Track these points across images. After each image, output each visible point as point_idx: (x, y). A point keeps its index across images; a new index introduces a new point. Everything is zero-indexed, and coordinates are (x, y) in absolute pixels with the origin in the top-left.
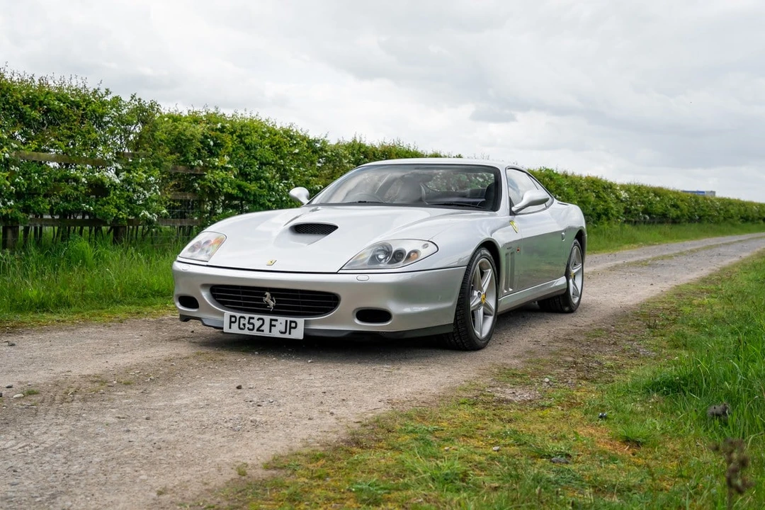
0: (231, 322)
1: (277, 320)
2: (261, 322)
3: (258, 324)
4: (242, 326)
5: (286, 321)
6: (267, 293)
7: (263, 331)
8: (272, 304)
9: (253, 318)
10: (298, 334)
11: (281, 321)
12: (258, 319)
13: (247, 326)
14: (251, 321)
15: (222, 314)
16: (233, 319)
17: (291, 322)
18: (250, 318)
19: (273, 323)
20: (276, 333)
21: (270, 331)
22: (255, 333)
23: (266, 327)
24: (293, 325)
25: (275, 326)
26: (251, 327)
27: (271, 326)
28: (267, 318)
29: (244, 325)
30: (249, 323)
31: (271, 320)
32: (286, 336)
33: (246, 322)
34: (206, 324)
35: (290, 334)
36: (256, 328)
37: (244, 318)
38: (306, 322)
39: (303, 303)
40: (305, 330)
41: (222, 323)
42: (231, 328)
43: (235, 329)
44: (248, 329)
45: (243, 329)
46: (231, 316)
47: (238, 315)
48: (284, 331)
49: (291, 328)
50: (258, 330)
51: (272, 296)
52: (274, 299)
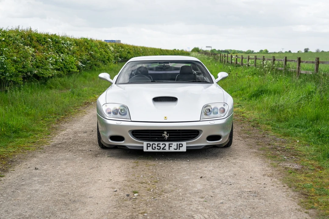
0: (147, 147)
1: (172, 144)
2: (164, 145)
3: (162, 146)
4: (154, 148)
5: (177, 144)
6: (165, 132)
7: (165, 149)
8: (167, 136)
9: (160, 144)
10: (183, 149)
11: (174, 144)
12: (163, 144)
13: (157, 147)
14: (159, 145)
15: (143, 143)
16: (149, 145)
17: (179, 144)
18: (158, 144)
19: (170, 145)
20: (172, 150)
21: (169, 149)
22: (161, 150)
23: (167, 147)
24: (181, 145)
25: (171, 146)
26: (159, 148)
27: (169, 147)
28: (167, 143)
29: (155, 147)
30: (158, 146)
31: (169, 144)
33: (156, 146)
34: (130, 148)
35: (179, 149)
36: (162, 148)
37: (155, 144)
38: (187, 143)
39: (182, 135)
40: (187, 147)
41: (143, 147)
42: (147, 149)
43: (150, 150)
44: (157, 149)
45: (154, 149)
46: (147, 144)
47: (151, 143)
48: (176, 148)
49: (180, 147)
50: (163, 149)
51: (167, 133)
52: (168, 134)
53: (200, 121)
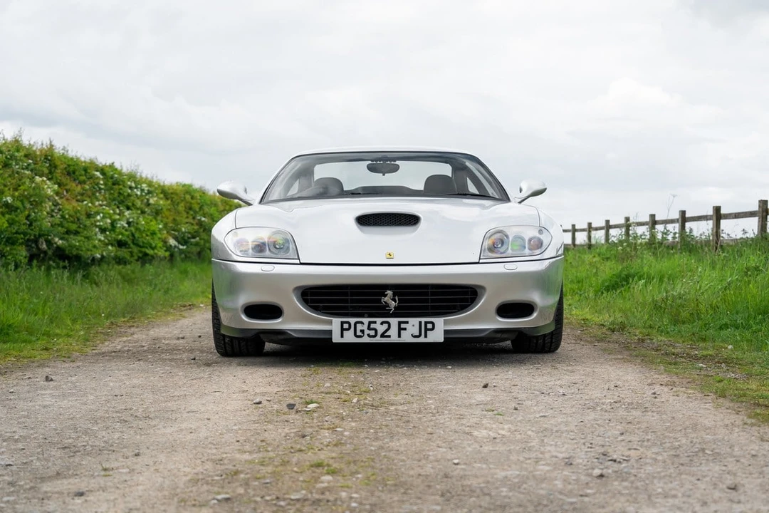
0: (343, 330)
1: (407, 322)
2: (386, 326)
3: (381, 329)
4: (359, 333)
5: (420, 323)
6: (389, 293)
7: (389, 336)
8: (393, 304)
9: (375, 322)
10: (437, 336)
11: (413, 324)
12: (382, 323)
13: (367, 332)
14: (372, 326)
15: (330, 323)
16: (346, 326)
17: (426, 323)
18: (370, 323)
19: (403, 326)
20: (407, 338)
21: (399, 336)
22: (378, 339)
23: (393, 332)
24: (430, 326)
25: (405, 329)
26: (372, 333)
27: (400, 329)
28: (394, 321)
29: (362, 331)
30: (369, 328)
31: (400, 323)
32: (422, 340)
33: (365, 327)
34: (295, 335)
35: (426, 337)
36: (379, 333)
37: (362, 323)
38: (446, 323)
39: (433, 301)
40: (446, 332)
41: (330, 332)
42: (342, 336)
43: (349, 337)
44: (369, 335)
45: (361, 336)
46: (342, 323)
47: (353, 320)
48: (418, 334)
49: (427, 330)
50: (383, 336)
51: (394, 295)
52: (397, 298)
53: (478, 263)
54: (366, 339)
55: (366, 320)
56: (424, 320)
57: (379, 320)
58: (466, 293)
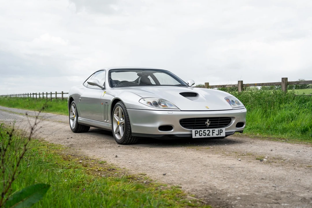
0: (196, 133)
1: (215, 130)
2: (209, 132)
3: (207, 133)
4: (201, 134)
7: (210, 135)
8: (208, 124)
9: (205, 131)
10: (223, 134)
11: (217, 131)
15: (192, 131)
20: (215, 135)
21: (213, 135)
22: (207, 136)
23: (211, 134)
26: (205, 134)
27: (213, 133)
28: (211, 130)
31: (213, 130)
33: (202, 132)
34: (178, 136)
35: (220, 135)
36: (207, 134)
37: (201, 131)
38: (226, 130)
39: (220, 122)
40: (226, 133)
41: (191, 135)
42: (195, 136)
43: (198, 136)
44: (204, 135)
45: (201, 136)
46: (195, 131)
47: (199, 130)
48: (218, 134)
49: (220, 132)
50: (208, 135)
51: (209, 121)
52: (210, 122)
53: (232, 110)
54: (203, 137)
55: (203, 130)
56: (219, 129)
57: (207, 130)
58: (228, 120)
